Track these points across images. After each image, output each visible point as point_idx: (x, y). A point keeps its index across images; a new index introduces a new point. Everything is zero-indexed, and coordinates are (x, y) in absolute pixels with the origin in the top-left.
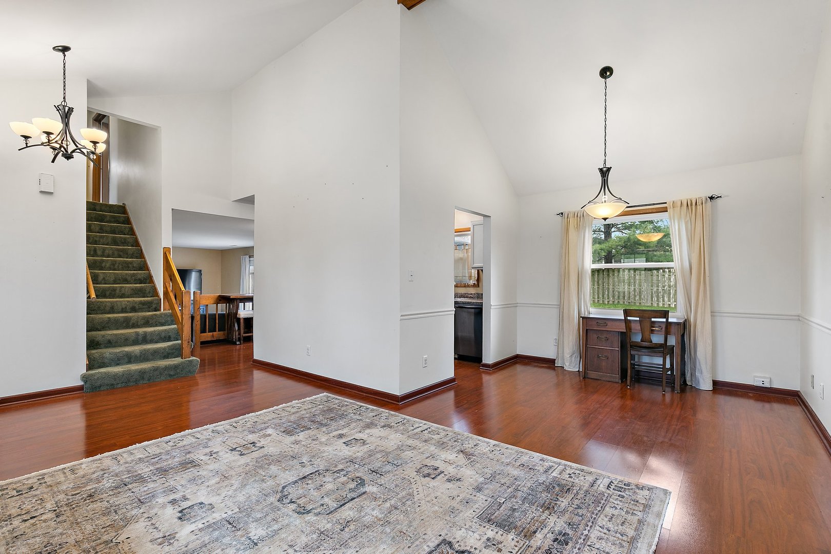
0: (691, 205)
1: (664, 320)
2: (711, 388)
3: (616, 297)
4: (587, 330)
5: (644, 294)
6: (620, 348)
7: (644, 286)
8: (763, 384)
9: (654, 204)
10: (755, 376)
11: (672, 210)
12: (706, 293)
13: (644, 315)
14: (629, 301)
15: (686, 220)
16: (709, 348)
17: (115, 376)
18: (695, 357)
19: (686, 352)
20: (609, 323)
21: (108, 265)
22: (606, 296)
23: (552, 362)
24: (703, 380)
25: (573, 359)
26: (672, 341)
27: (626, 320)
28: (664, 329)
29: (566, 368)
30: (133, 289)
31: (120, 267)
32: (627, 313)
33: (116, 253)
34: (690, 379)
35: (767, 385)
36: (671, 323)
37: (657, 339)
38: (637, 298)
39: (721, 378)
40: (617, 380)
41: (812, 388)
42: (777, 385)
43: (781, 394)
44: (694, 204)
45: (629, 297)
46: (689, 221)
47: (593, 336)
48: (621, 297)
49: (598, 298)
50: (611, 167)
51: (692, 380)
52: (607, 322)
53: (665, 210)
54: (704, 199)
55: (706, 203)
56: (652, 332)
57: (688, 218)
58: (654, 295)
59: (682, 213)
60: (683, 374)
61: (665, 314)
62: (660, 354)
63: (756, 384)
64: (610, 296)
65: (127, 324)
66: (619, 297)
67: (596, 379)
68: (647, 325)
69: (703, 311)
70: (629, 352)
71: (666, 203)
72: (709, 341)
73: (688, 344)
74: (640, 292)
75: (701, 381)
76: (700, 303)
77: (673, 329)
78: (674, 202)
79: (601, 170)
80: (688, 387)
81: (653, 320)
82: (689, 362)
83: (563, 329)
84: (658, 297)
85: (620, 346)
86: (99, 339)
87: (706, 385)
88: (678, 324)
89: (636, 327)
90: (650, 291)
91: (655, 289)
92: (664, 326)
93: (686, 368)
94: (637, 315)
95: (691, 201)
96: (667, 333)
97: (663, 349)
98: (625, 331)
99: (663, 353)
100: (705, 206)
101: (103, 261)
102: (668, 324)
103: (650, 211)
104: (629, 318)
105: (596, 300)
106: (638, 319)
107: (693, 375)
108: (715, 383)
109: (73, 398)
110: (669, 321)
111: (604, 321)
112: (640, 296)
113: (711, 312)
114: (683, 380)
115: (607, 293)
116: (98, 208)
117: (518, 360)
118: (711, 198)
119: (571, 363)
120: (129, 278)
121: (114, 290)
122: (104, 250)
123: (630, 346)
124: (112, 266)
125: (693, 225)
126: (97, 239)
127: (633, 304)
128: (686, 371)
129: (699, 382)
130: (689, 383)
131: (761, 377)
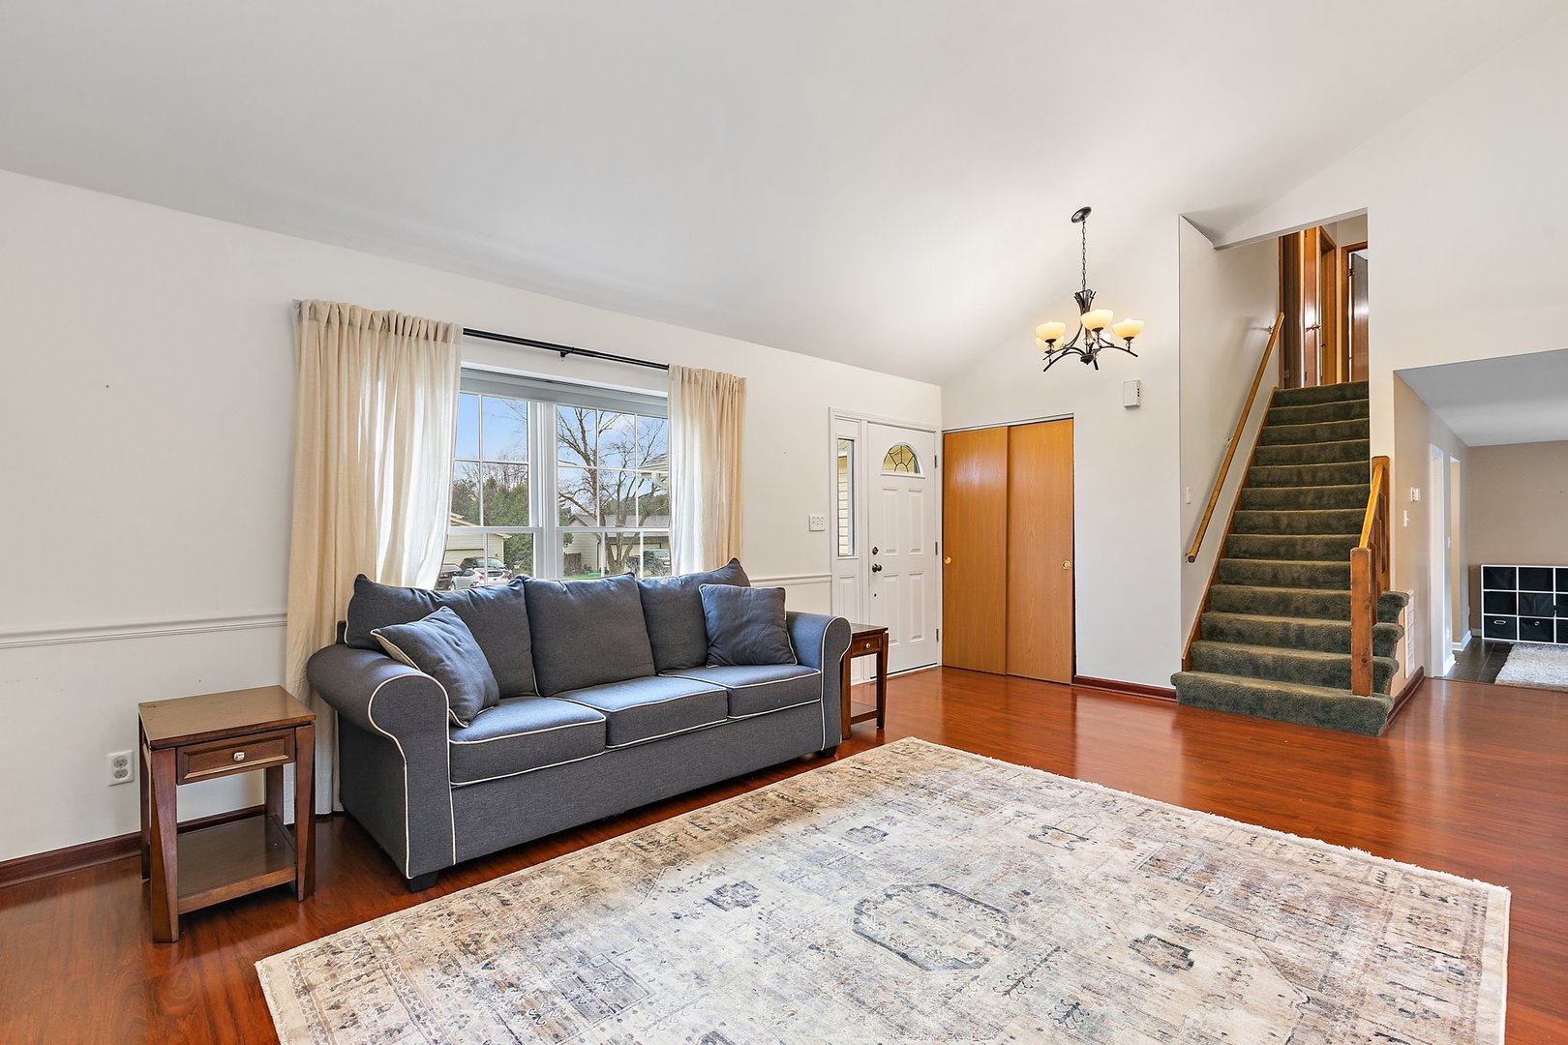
17: (1214, 690)
21: (1309, 499)
30: (1326, 544)
31: (1332, 501)
33: (1337, 476)
65: (1283, 606)
86: (1223, 625)
101: (1300, 492)
109: (1165, 707)
116: (1348, 393)
120: (1334, 523)
121: (1292, 544)
122: (1314, 472)
124: (1316, 502)
126: (1315, 454)
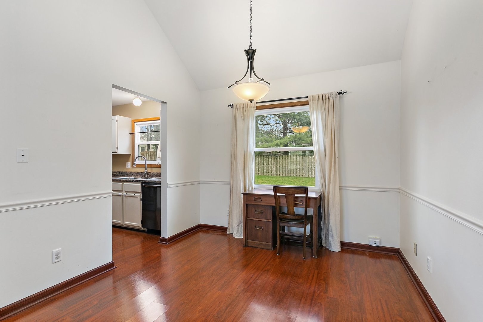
0: (325, 99)
1: (305, 195)
2: (339, 250)
3: (289, 172)
4: (247, 204)
5: (304, 170)
6: (272, 219)
7: (304, 165)
8: (375, 244)
9: (299, 98)
10: (369, 238)
11: (311, 103)
12: (336, 171)
13: (289, 191)
14: (296, 174)
15: (322, 111)
16: (338, 217)
18: (328, 224)
19: (322, 219)
20: (264, 199)
22: (284, 172)
23: (225, 229)
24: (334, 244)
25: (240, 228)
26: (311, 212)
27: (275, 196)
28: (304, 203)
29: (235, 236)
32: (276, 189)
34: (325, 241)
35: (378, 245)
36: (310, 198)
37: (300, 210)
38: (301, 172)
39: (346, 240)
40: (270, 248)
41: (415, 255)
42: (384, 245)
43: (387, 251)
44: (327, 98)
45: (297, 172)
46: (324, 112)
47: (252, 210)
48: (292, 172)
49: (280, 173)
50: (256, 50)
51: (326, 243)
52: (262, 197)
53: (306, 103)
54: (334, 94)
55: (335, 97)
56: (296, 205)
57: (323, 110)
58: (310, 171)
59: (319, 105)
60: (320, 238)
61: (305, 191)
62: (302, 225)
63: (370, 244)
64: (286, 172)
66: (291, 172)
67: (254, 247)
68: (291, 200)
69: (334, 186)
70: (278, 224)
71: (307, 97)
72: (338, 211)
73: (323, 212)
74: (302, 169)
75: (333, 244)
76: (331, 180)
77: (312, 203)
78: (313, 96)
79: (247, 52)
80: (323, 248)
81: (296, 195)
82: (324, 228)
83: (233, 202)
84: (312, 172)
85: (272, 217)
87: (336, 248)
88: (315, 198)
89: (283, 202)
90: (307, 168)
91: (310, 168)
92: (304, 201)
93: (322, 233)
94: (284, 191)
95: (325, 96)
96: (307, 206)
97: (304, 220)
98: (274, 205)
99: (304, 224)
100: (335, 99)
102: (308, 199)
103: (297, 104)
104: (278, 194)
105: (278, 174)
106: (284, 195)
107: (327, 238)
108: (343, 244)
110: (308, 196)
111: (260, 197)
112: (302, 171)
113: (340, 187)
114: (320, 242)
115: (284, 170)
117: (201, 228)
118: (339, 93)
119: (237, 232)
123: (279, 218)
125: (327, 114)
127: (298, 176)
128: (322, 235)
129: (331, 245)
130: (324, 245)
131: (373, 238)
